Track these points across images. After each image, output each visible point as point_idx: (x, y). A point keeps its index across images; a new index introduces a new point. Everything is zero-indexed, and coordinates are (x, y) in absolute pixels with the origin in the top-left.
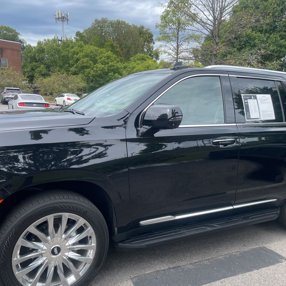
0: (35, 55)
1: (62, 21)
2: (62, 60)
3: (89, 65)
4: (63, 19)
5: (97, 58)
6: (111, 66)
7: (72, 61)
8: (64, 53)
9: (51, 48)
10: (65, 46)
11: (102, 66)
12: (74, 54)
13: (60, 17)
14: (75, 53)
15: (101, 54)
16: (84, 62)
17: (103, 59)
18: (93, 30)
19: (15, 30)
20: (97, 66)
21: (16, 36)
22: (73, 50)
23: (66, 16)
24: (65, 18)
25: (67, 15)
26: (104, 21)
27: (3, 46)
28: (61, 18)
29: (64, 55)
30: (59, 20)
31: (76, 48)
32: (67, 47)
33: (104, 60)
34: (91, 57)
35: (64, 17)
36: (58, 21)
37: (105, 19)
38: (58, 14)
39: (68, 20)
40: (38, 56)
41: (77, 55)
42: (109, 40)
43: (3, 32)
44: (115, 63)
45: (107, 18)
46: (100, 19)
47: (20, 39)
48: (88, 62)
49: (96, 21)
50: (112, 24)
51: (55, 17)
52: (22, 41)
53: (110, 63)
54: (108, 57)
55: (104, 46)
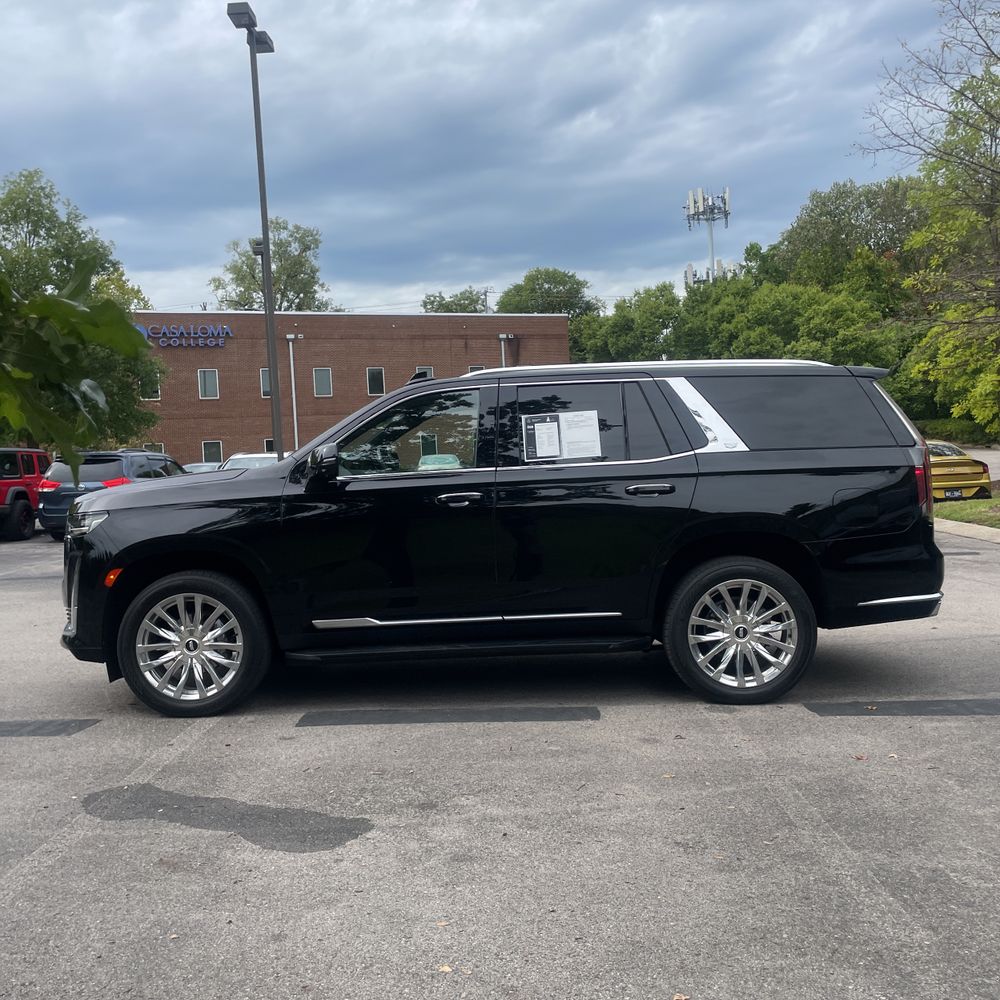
0: (606, 344)
1: (707, 220)
2: (688, 346)
3: (769, 347)
4: (713, 213)
5: (798, 321)
6: (845, 342)
7: (715, 343)
8: (694, 322)
9: (652, 314)
10: (697, 301)
11: (815, 343)
12: (721, 321)
13: (701, 210)
14: (723, 317)
15: (810, 305)
16: (751, 340)
17: (817, 321)
18: (802, 228)
19: (572, 276)
20: (794, 346)
21: (578, 291)
22: (717, 309)
23: (719, 203)
24: (716, 211)
25: (724, 200)
26: (842, 193)
27: (519, 332)
28: (704, 213)
29: (690, 329)
30: (699, 219)
31: (727, 300)
32: (703, 302)
33: (821, 324)
34: (775, 322)
35: (712, 209)
36: (696, 222)
37: (845, 185)
38: (695, 202)
39: (726, 214)
40: (614, 344)
41: (729, 322)
42: (860, 254)
43: (540, 289)
44: (861, 329)
45: (851, 181)
46: (826, 188)
47: (587, 299)
48: (763, 340)
49: (815, 196)
50: (871, 196)
51: (686, 213)
52: (595, 302)
53: (841, 332)
54: (837, 313)
55: (842, 275)
